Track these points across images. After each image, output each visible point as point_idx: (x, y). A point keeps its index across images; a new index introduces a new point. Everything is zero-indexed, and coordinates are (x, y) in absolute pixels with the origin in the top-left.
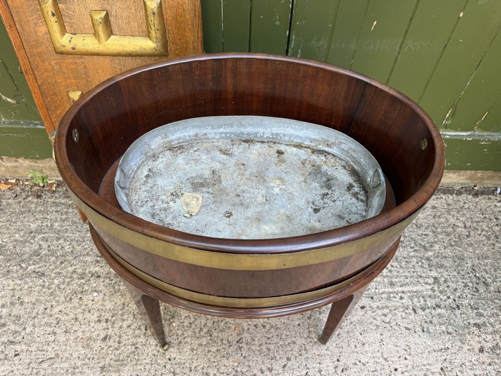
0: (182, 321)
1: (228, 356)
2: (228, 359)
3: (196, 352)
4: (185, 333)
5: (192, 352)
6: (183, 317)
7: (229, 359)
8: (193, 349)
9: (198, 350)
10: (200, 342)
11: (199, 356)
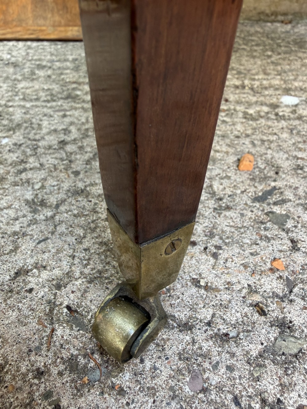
0: (37, 137)
1: (216, 241)
2: (215, 256)
3: (49, 214)
4: (31, 160)
5: (35, 211)
6: (44, 131)
7: (223, 254)
8: (43, 203)
9: (62, 208)
10: (81, 185)
11: (62, 228)
